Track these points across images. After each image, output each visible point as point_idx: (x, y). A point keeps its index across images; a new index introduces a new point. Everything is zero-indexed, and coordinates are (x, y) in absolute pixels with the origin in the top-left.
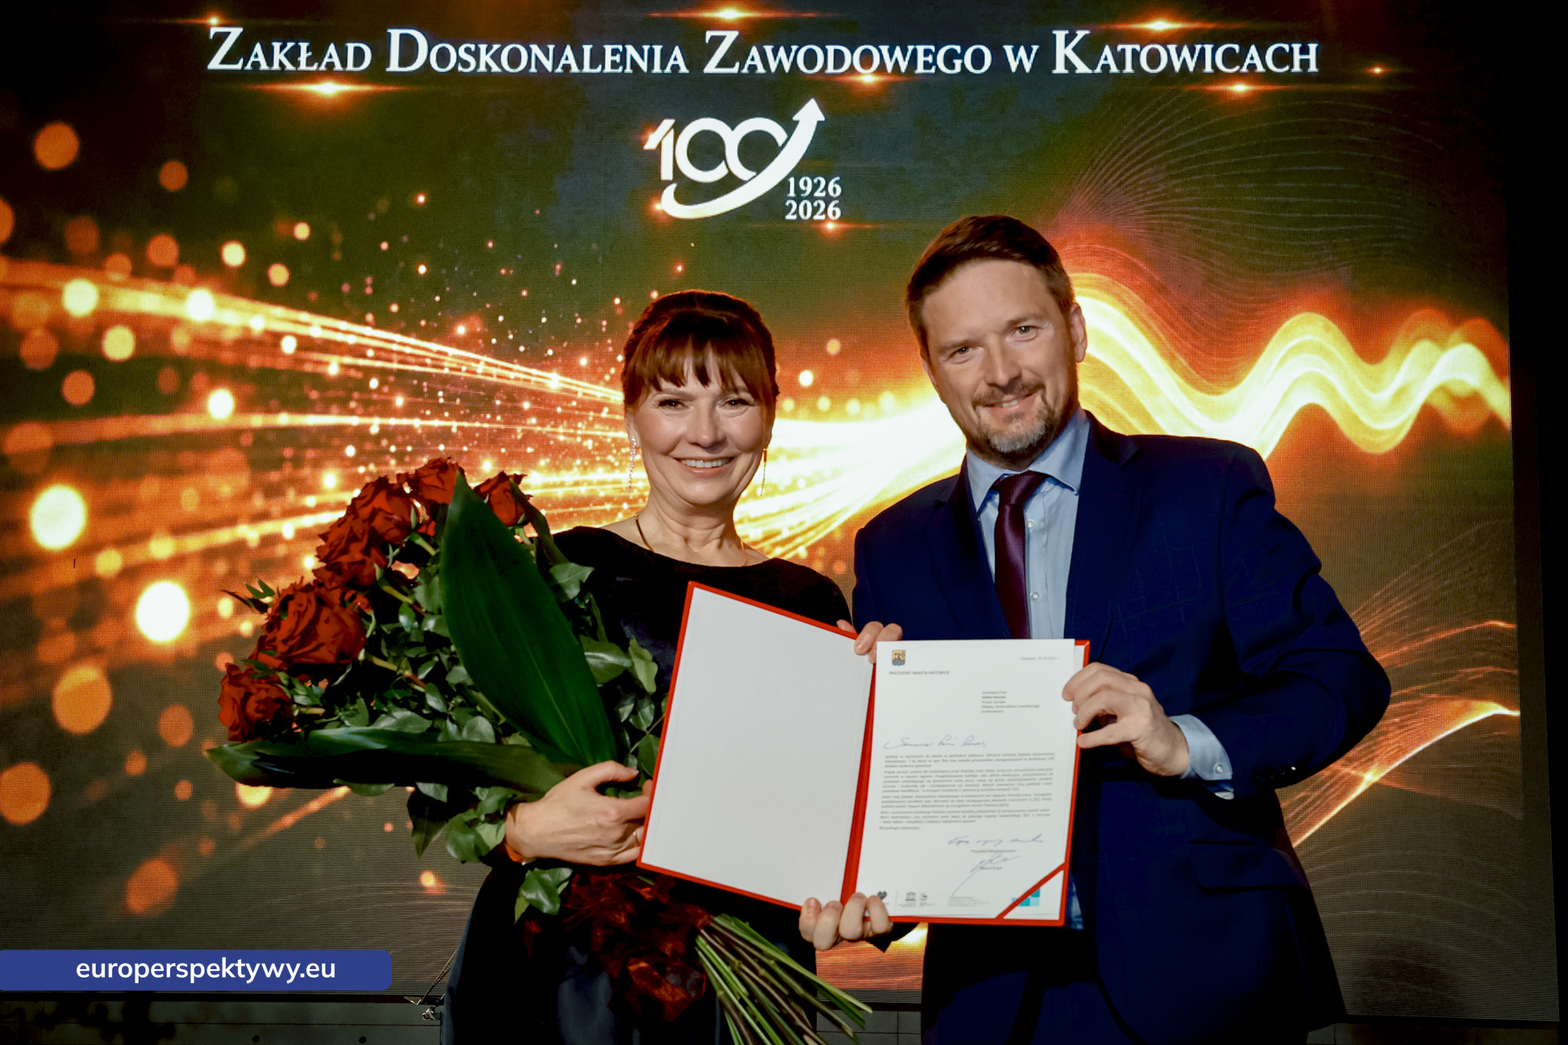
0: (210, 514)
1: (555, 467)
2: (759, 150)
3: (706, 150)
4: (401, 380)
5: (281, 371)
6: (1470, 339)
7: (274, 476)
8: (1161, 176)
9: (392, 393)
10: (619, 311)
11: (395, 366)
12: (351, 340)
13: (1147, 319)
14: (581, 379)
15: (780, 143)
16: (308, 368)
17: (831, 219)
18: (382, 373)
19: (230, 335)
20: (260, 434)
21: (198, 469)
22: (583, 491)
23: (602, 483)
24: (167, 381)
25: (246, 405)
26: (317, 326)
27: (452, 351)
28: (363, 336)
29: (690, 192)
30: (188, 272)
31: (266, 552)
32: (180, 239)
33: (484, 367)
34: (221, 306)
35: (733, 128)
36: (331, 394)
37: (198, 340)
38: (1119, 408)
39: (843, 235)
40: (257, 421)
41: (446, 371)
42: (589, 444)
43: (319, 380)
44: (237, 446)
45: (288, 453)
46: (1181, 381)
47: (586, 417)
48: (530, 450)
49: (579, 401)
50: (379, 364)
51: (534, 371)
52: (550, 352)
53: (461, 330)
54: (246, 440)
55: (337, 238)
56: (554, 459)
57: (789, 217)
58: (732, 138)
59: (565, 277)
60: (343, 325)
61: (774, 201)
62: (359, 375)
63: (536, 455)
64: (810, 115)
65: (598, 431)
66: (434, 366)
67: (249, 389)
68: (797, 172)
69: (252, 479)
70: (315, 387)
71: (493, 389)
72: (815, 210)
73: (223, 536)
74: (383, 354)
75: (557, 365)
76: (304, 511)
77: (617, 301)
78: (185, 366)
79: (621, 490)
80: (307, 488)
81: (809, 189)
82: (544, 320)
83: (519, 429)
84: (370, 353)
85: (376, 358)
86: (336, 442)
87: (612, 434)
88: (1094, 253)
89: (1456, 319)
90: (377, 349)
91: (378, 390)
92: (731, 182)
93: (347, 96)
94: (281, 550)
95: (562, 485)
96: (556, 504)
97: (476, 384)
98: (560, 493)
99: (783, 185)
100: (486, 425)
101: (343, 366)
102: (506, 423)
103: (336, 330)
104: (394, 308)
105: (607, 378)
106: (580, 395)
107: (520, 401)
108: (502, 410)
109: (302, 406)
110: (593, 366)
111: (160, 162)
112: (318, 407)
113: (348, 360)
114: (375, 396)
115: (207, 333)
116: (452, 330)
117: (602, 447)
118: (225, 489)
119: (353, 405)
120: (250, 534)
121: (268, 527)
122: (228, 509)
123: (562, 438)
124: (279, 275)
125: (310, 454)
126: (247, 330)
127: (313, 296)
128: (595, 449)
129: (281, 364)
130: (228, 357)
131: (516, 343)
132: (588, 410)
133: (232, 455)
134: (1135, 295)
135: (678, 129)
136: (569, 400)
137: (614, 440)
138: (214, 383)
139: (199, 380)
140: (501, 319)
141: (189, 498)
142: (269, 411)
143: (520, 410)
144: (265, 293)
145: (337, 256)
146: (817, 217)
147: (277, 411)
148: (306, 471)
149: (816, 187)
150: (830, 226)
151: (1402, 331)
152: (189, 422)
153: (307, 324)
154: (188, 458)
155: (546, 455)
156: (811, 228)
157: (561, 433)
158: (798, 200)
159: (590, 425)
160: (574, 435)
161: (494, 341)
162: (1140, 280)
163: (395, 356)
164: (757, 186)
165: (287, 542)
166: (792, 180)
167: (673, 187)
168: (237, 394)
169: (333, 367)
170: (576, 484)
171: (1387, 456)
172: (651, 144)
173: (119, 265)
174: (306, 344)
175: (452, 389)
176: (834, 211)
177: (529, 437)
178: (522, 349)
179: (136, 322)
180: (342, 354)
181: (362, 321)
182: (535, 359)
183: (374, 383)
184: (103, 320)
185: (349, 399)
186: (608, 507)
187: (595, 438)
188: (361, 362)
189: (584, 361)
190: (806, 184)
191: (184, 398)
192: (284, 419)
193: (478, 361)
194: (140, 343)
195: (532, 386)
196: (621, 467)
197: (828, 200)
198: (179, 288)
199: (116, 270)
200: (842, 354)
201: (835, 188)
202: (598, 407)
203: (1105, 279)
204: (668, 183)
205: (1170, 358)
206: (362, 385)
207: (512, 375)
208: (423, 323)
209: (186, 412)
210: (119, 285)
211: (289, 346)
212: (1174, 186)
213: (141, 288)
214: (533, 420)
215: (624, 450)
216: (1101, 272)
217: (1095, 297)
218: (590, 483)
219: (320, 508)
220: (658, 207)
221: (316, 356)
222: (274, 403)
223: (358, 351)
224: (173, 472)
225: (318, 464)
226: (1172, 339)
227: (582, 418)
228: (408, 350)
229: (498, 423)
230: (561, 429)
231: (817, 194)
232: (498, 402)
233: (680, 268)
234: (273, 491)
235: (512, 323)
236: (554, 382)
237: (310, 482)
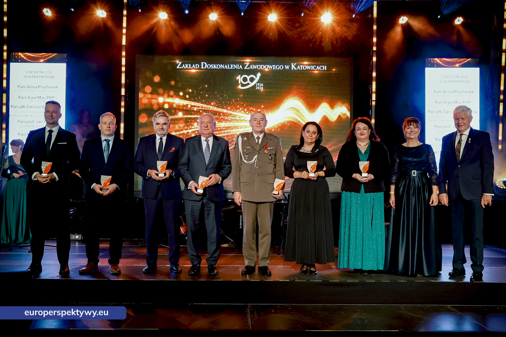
0: (180, 129)
1: (225, 122)
2: (252, 80)
3: (245, 79)
4: (205, 111)
5: (189, 110)
6: (345, 106)
7: (188, 124)
8: (306, 84)
9: (203, 113)
10: (234, 101)
11: (204, 109)
12: (198, 105)
13: (304, 103)
14: (229, 110)
15: (255, 79)
16: (192, 109)
17: (262, 89)
18: (202, 110)
19: (181, 105)
20: (186, 118)
21: (178, 123)
22: (229, 126)
23: (232, 125)
24: (173, 111)
25: (184, 114)
26: (193, 103)
27: (211, 107)
28: (199, 105)
29: (243, 85)
30: (175, 96)
31: (187, 134)
32: (174, 92)
33: (216, 109)
34: (180, 101)
35: (248, 76)
36: (195, 113)
37: (177, 106)
38: (300, 115)
39: (263, 91)
40: (185, 116)
41: (211, 109)
42: (230, 119)
43: (193, 111)
44: (183, 120)
45: (190, 121)
46: (308, 112)
47: (229, 116)
48: (222, 120)
49: (229, 114)
50: (201, 109)
51: (222, 110)
52: (224, 107)
53: (212, 104)
54: (184, 119)
55: (195, 91)
56: (225, 121)
57: (256, 89)
58: (248, 78)
59: (226, 97)
60: (196, 103)
61: (254, 86)
62: (199, 110)
63: (223, 121)
64: (259, 75)
65: (231, 118)
66: (209, 109)
67: (184, 112)
68: (257, 83)
69: (185, 124)
70: (193, 112)
71: (217, 112)
72: (260, 88)
73: (182, 132)
74: (202, 107)
75: (226, 109)
76: (192, 129)
77: (233, 100)
78: (175, 109)
79: (234, 126)
80: (192, 126)
81: (259, 85)
82: (224, 103)
83: (221, 117)
84: (200, 107)
85: (201, 108)
86: (196, 119)
87: (233, 118)
88: (297, 94)
89: (343, 103)
90: (201, 107)
91: (202, 112)
92: (248, 84)
93: (196, 72)
94: (189, 134)
95: (226, 125)
96: (226, 127)
97: (215, 111)
98: (226, 126)
99: (256, 84)
100: (216, 117)
101: (197, 109)
102: (219, 116)
103: (195, 104)
104: (203, 101)
105: (232, 110)
106: (229, 113)
107: (221, 113)
108: (218, 115)
109: (191, 114)
110: (230, 109)
111: (171, 81)
112: (194, 114)
113: (197, 108)
114: (201, 113)
115: (178, 104)
116: (211, 104)
117: (232, 120)
118: (182, 125)
119: (198, 114)
120: (185, 132)
121: (187, 131)
122: (182, 128)
123: (226, 119)
124: (187, 96)
125: (193, 121)
126: (183, 104)
127: (192, 99)
128: (231, 120)
129: (188, 109)
130: (181, 108)
131: (220, 106)
132: (230, 115)
133: (182, 121)
134: (302, 100)
135: (241, 77)
136: (227, 113)
137: (233, 119)
138: (179, 111)
139: (177, 111)
140: (218, 102)
141: (177, 127)
142: (187, 115)
143: (221, 115)
144: (186, 99)
145: (195, 94)
146: (260, 89)
147: (188, 115)
148: (192, 123)
149: (260, 85)
150: (262, 90)
151: (337, 105)
152: (176, 117)
153: (192, 103)
154: (176, 122)
155: (224, 121)
156: (259, 90)
157: (226, 118)
158: (257, 86)
159: (230, 117)
160: (228, 118)
161: (217, 105)
162: (303, 98)
163: (203, 108)
164: (252, 84)
165: (190, 133)
166: (257, 84)
167: (241, 84)
168: (183, 113)
169: (195, 109)
170: (228, 125)
171: (334, 122)
172: (237, 79)
173: (166, 95)
174: (192, 106)
175: (211, 112)
176: (262, 88)
177: (222, 118)
178: (221, 106)
179: (168, 103)
180: (196, 107)
181: (199, 103)
182: (222, 108)
183: (201, 111)
184: (164, 103)
185: (198, 113)
186: (233, 128)
187: (231, 119)
188: (199, 108)
189: (229, 108)
190: (258, 84)
191: (175, 114)
192: (189, 116)
193: (215, 108)
194: (169, 106)
195: (222, 112)
196: (234, 123)
197: (261, 86)
198: (174, 98)
199: (165, 96)
200: (263, 108)
201: (262, 85)
202: (231, 114)
203: (298, 98)
204: (240, 84)
205: (306, 109)
206: (199, 112)
207: (219, 110)
208: (207, 103)
209: (176, 115)
210: (166, 98)
211: (189, 106)
212: (307, 85)
213: (169, 98)
214: (222, 116)
215: (235, 120)
216: (298, 97)
217: (297, 100)
218: (230, 125)
219: (194, 128)
220: (239, 87)
221: (193, 108)
222: (188, 114)
223: (199, 107)
224: (174, 124)
225: (194, 122)
226: (307, 106)
227: (228, 116)
228: (205, 107)
229: (218, 117)
230: (226, 117)
231: (260, 86)
232: (218, 114)
233: (242, 96)
234: (188, 126)
235: (219, 103)
236: (225, 111)
237: (193, 125)
